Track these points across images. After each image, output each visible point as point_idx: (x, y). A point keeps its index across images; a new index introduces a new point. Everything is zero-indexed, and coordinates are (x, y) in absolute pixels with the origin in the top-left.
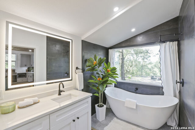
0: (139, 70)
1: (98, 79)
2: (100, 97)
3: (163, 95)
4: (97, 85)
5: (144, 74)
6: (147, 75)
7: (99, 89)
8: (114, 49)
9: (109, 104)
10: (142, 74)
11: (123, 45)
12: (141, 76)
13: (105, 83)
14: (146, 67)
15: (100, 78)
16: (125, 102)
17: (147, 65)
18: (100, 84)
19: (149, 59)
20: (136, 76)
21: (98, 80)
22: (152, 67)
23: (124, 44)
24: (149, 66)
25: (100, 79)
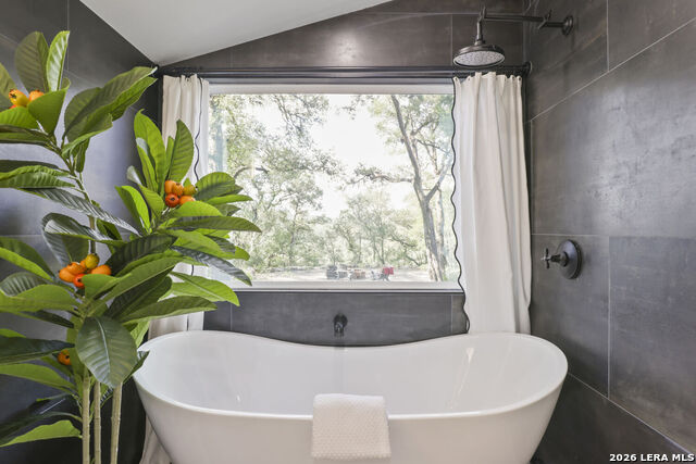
0: (281, 244)
1: (65, 274)
2: (86, 438)
3: (465, 332)
4: (62, 334)
5: (299, 260)
6: (311, 262)
7: (74, 371)
8: (205, 82)
9: (167, 452)
10: (292, 262)
11: (264, 61)
12: (291, 267)
13: (143, 304)
14: (306, 234)
15: (88, 261)
16: (309, 423)
17: (310, 225)
18: (90, 324)
19: (317, 201)
20: (273, 271)
21: (61, 283)
22: (327, 232)
23: (266, 55)
24: (319, 229)
25: (87, 271)
